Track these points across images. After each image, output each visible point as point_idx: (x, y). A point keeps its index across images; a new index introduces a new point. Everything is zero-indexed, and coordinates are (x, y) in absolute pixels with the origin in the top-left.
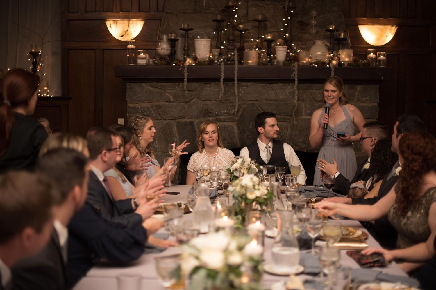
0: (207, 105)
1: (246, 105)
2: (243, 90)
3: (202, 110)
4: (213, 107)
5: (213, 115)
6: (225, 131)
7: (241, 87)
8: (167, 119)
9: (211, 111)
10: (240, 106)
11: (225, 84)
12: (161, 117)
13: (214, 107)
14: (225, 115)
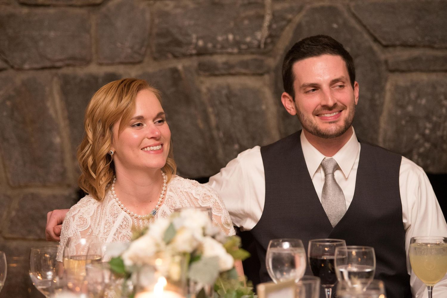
0: (164, 15)
1: (304, 13)
3: (150, 34)
4: (187, 23)
6: (231, 107)
8: (26, 66)
9: (180, 38)
10: (284, 19)
12: (6, 61)
13: (192, 22)
14: (230, 50)
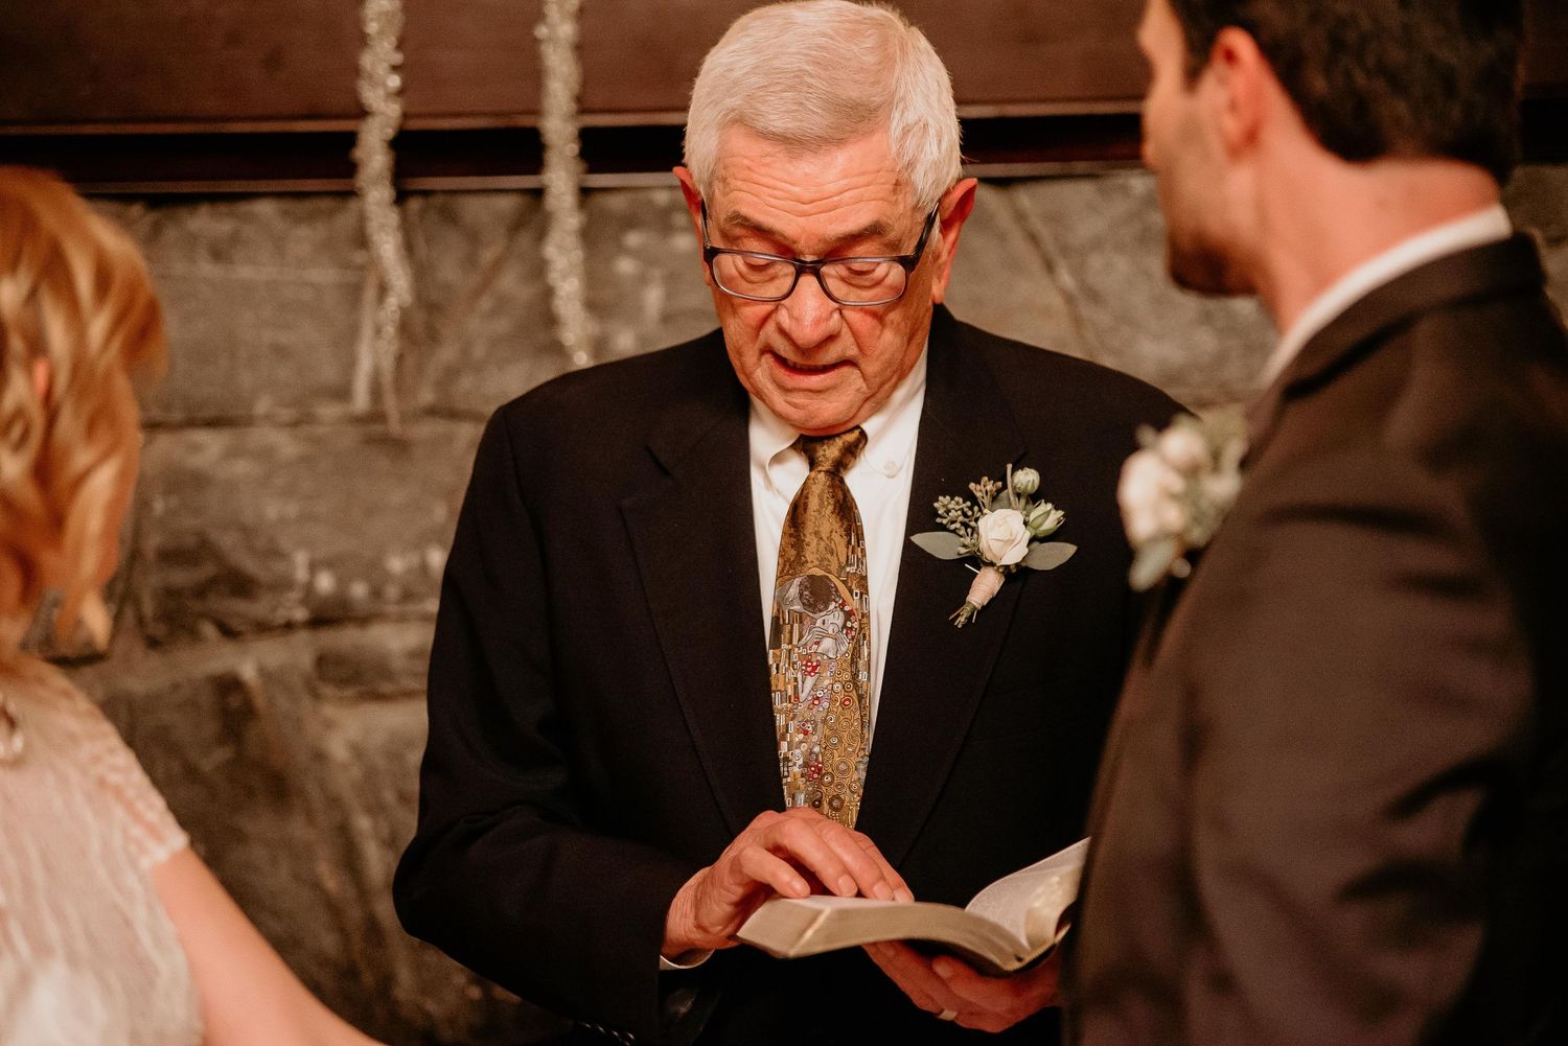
0: (186, 483)
2: (657, 273)
3: (135, 555)
4: (272, 510)
5: (281, 616)
7: (633, 239)
9: (250, 565)
11: (415, 204)
13: (292, 509)
